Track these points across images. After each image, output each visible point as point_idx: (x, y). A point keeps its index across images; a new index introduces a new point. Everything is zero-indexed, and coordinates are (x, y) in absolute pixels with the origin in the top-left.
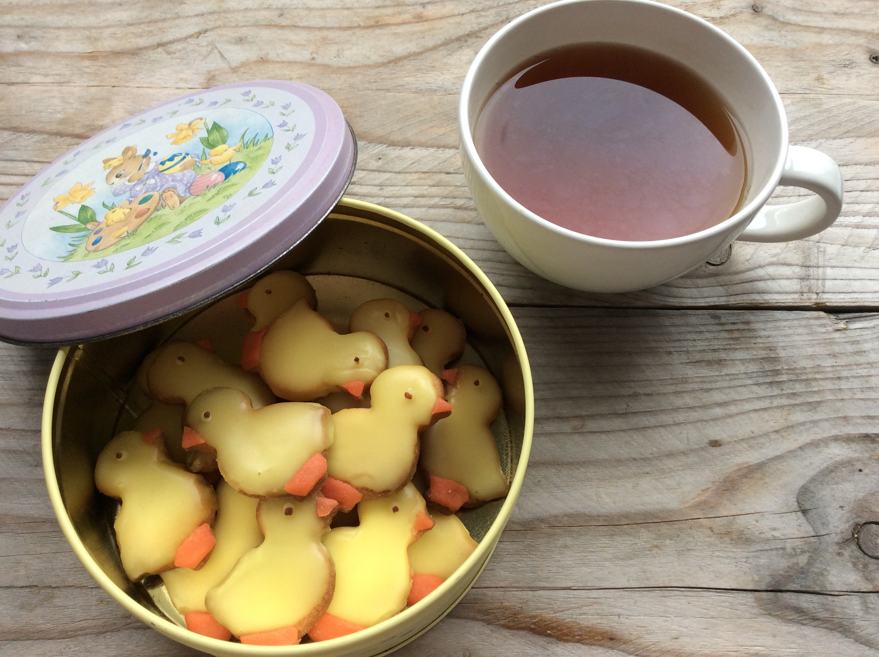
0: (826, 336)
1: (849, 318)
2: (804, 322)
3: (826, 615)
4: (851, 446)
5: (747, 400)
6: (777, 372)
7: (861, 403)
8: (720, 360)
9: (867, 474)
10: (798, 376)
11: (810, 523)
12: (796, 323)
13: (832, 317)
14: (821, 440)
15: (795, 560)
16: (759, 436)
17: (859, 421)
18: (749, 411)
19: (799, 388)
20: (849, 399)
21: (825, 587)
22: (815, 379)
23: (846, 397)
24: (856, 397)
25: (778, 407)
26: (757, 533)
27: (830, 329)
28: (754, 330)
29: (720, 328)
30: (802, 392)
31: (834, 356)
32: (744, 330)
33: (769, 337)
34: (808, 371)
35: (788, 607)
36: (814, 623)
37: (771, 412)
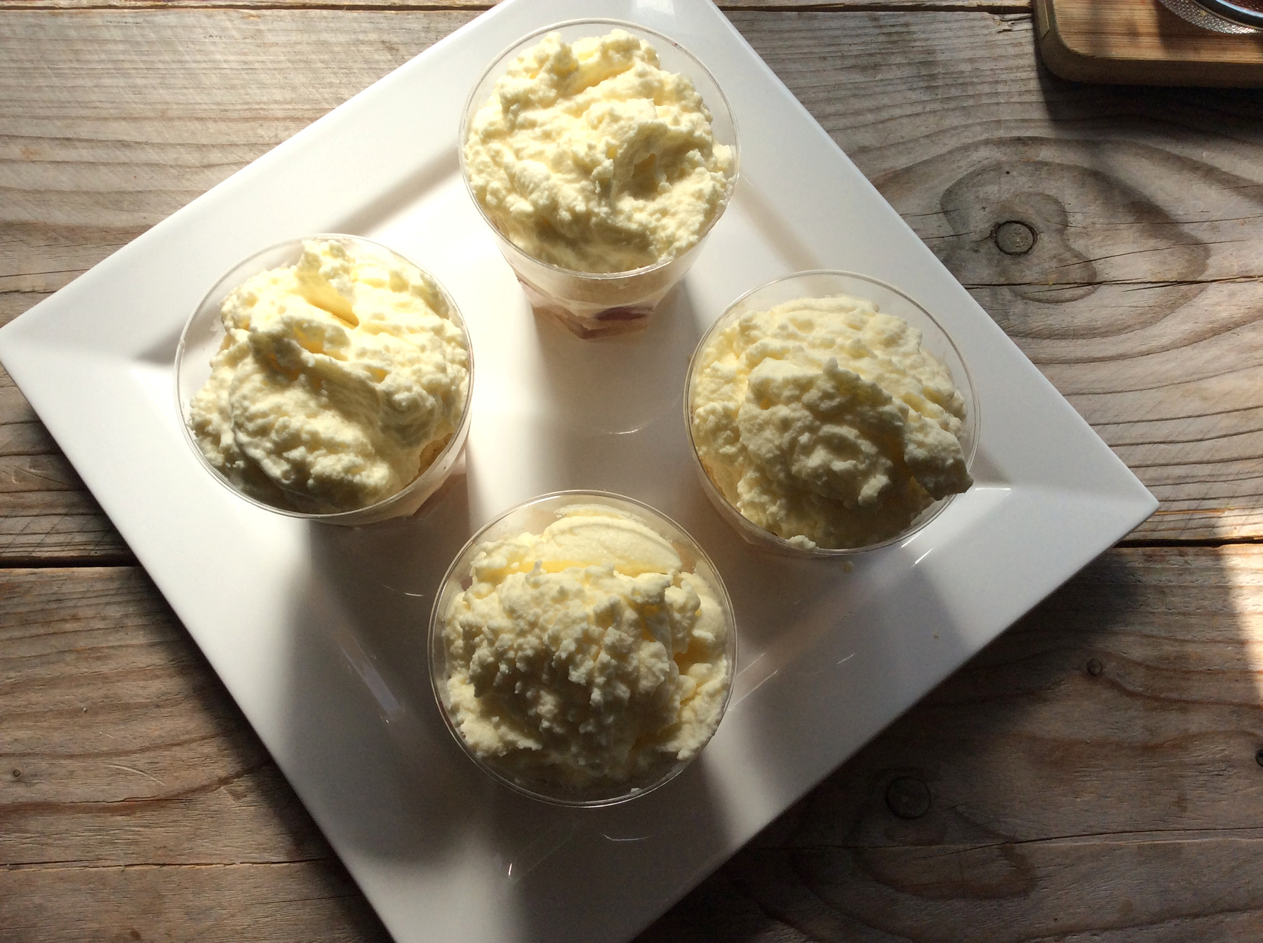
0: (989, 38)
1: (1014, 20)
2: (966, 24)
4: (1001, 150)
5: (900, 106)
6: (933, 77)
7: (1017, 107)
8: (876, 66)
9: (1014, 177)
10: (955, 80)
11: (950, 223)
12: (959, 24)
13: (997, 17)
14: (971, 144)
16: (909, 141)
17: (1012, 125)
18: (901, 117)
19: (954, 92)
20: (1004, 103)
22: (972, 84)
23: (1002, 101)
24: (1012, 100)
25: (930, 112)
27: (994, 30)
28: (914, 33)
29: (877, 31)
30: (957, 97)
31: (995, 58)
32: (902, 33)
33: (928, 40)
34: (965, 75)
37: (923, 117)
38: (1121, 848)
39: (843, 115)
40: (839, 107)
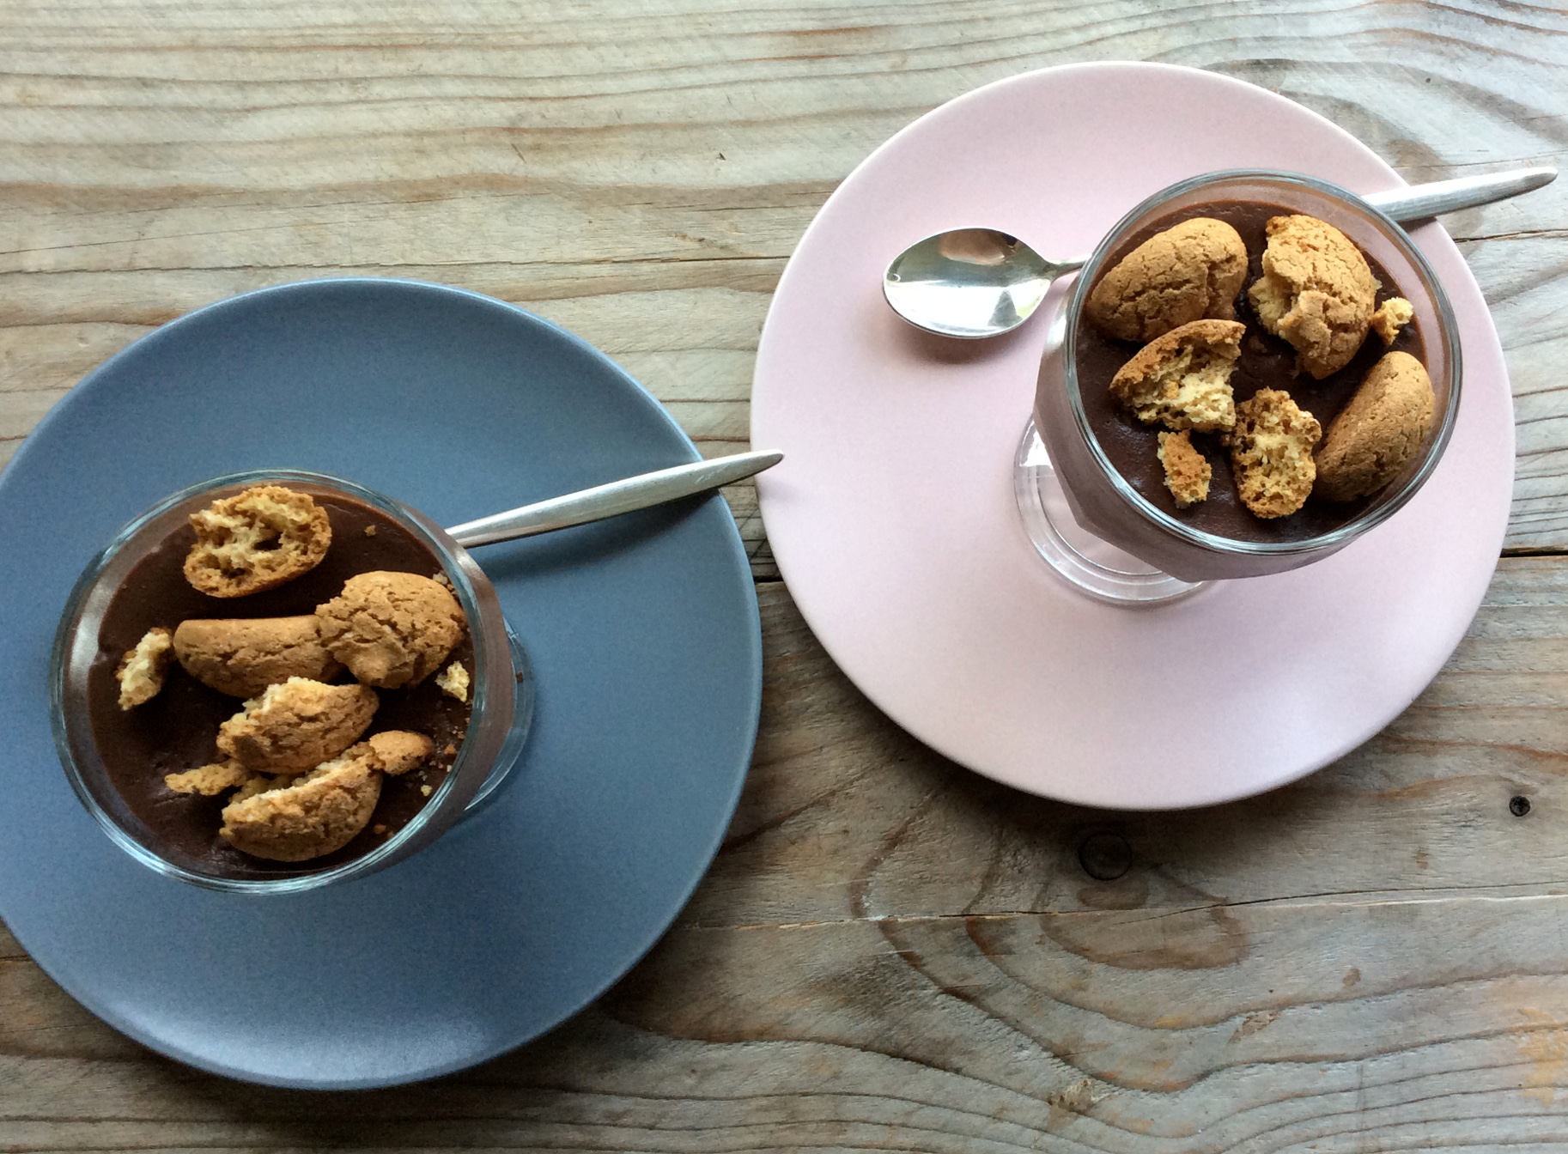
7: (1258, 21)
18: (1114, 36)
20: (1242, 17)
37: (1140, 35)
38: (1350, 910)
39: (1043, 34)
40: (1036, 24)
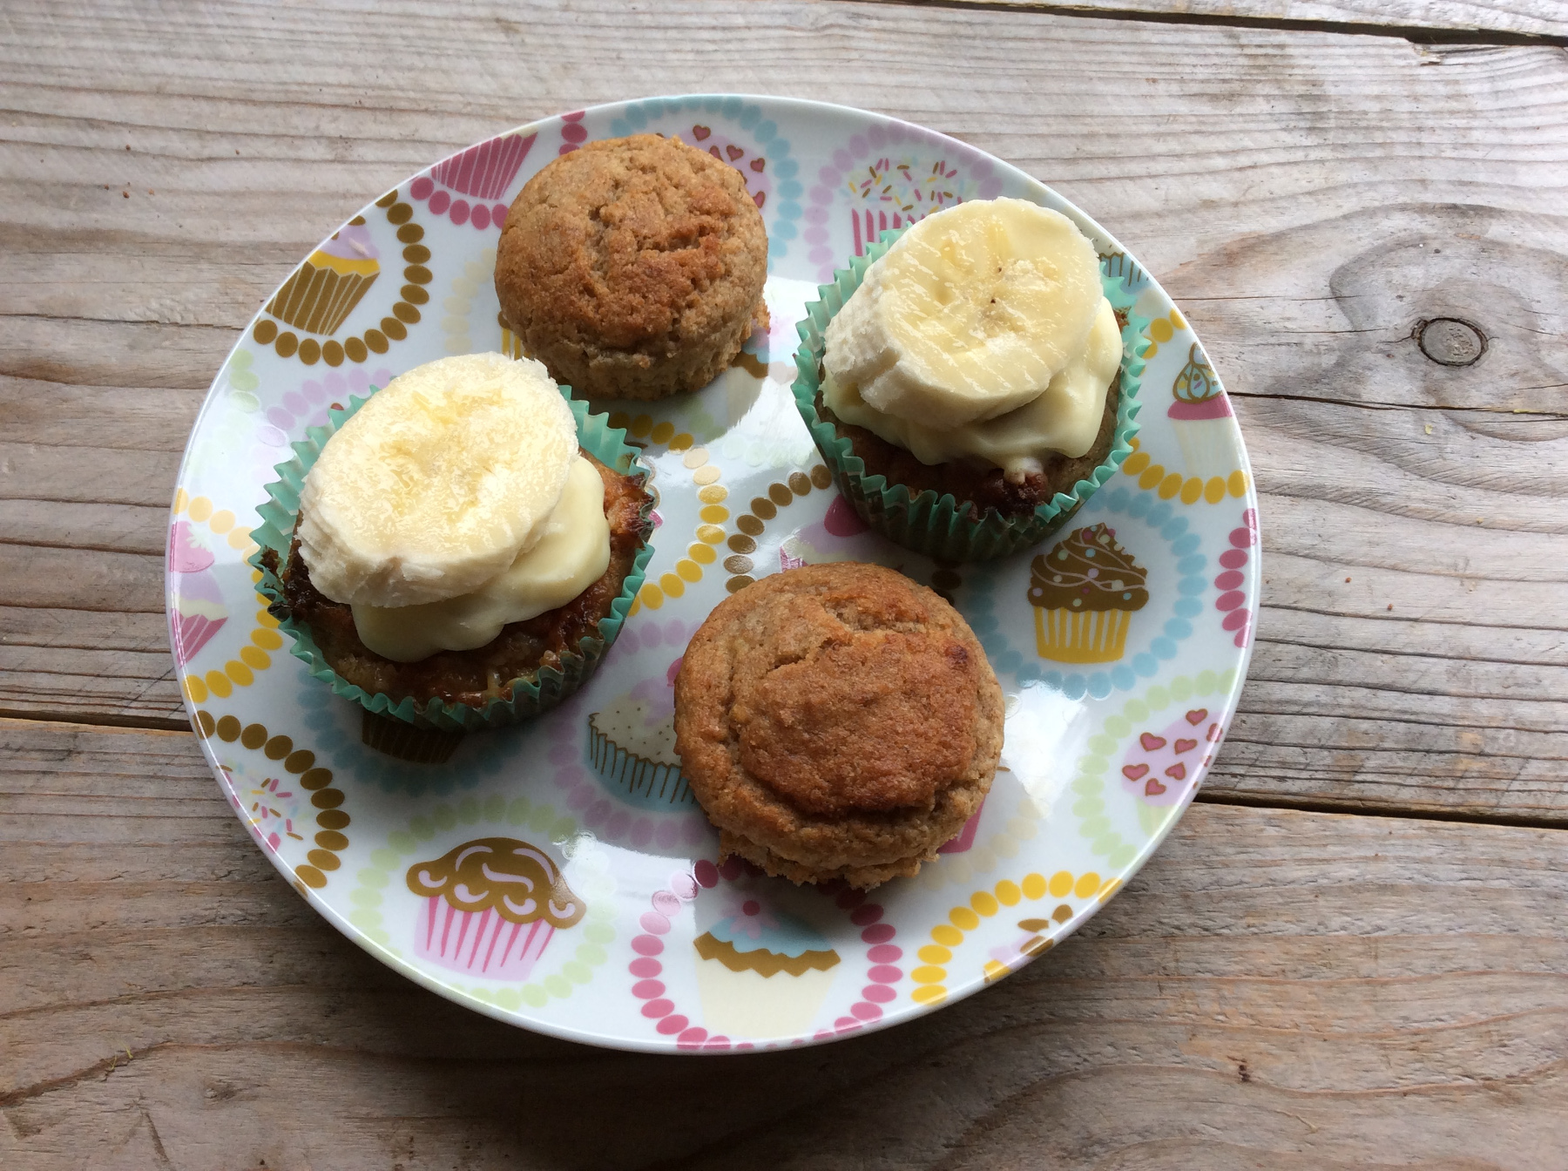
0: (1407, 71)
1: (1446, 52)
2: (1372, 51)
3: (1356, 431)
4: (1426, 219)
5: (1267, 150)
6: (1320, 116)
8: (1233, 95)
9: (1447, 257)
10: (1353, 121)
11: (1346, 314)
12: (1359, 51)
13: (1419, 47)
14: (1378, 208)
15: (1316, 361)
16: (1281, 198)
17: (1443, 187)
19: (1351, 138)
21: (1359, 396)
22: (1381, 129)
23: (1428, 154)
24: (1443, 155)
25: (1315, 161)
26: (1260, 323)
27: (1414, 62)
28: (1292, 57)
29: (1237, 51)
30: (1357, 144)
31: (1416, 98)
32: (1275, 56)
33: (1313, 67)
34: (1370, 116)
35: (1294, 419)
36: (1334, 441)
